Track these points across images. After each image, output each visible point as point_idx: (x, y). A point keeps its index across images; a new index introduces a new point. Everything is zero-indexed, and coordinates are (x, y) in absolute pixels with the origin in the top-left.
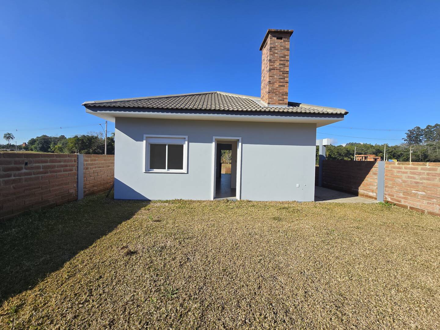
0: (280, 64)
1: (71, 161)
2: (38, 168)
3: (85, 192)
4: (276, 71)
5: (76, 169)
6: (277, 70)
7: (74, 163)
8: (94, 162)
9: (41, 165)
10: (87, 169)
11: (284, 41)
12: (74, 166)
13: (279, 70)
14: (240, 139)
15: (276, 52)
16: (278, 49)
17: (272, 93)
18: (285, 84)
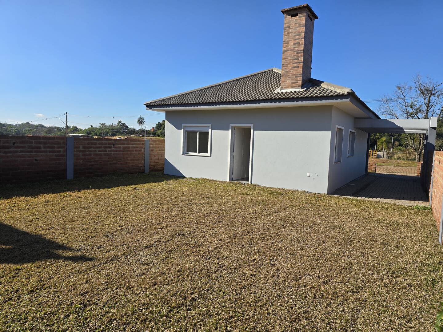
0: (294, 44)
1: (140, 144)
2: (120, 147)
3: (150, 168)
4: (290, 52)
5: (144, 150)
6: (290, 50)
7: (142, 146)
8: (158, 146)
9: (121, 146)
10: (152, 151)
11: (299, 17)
12: (142, 148)
13: (293, 50)
14: (252, 126)
15: (291, 31)
16: (293, 28)
17: (285, 76)
18: (299, 65)
